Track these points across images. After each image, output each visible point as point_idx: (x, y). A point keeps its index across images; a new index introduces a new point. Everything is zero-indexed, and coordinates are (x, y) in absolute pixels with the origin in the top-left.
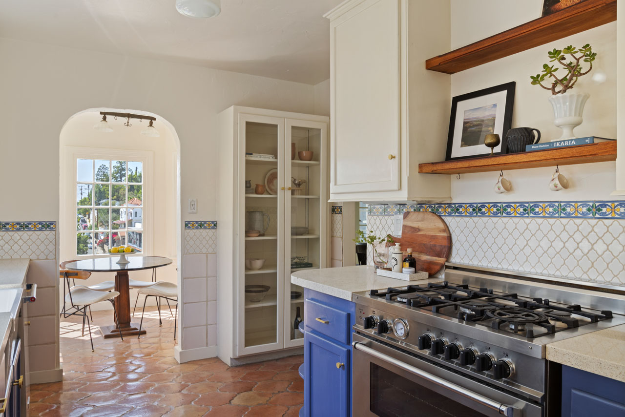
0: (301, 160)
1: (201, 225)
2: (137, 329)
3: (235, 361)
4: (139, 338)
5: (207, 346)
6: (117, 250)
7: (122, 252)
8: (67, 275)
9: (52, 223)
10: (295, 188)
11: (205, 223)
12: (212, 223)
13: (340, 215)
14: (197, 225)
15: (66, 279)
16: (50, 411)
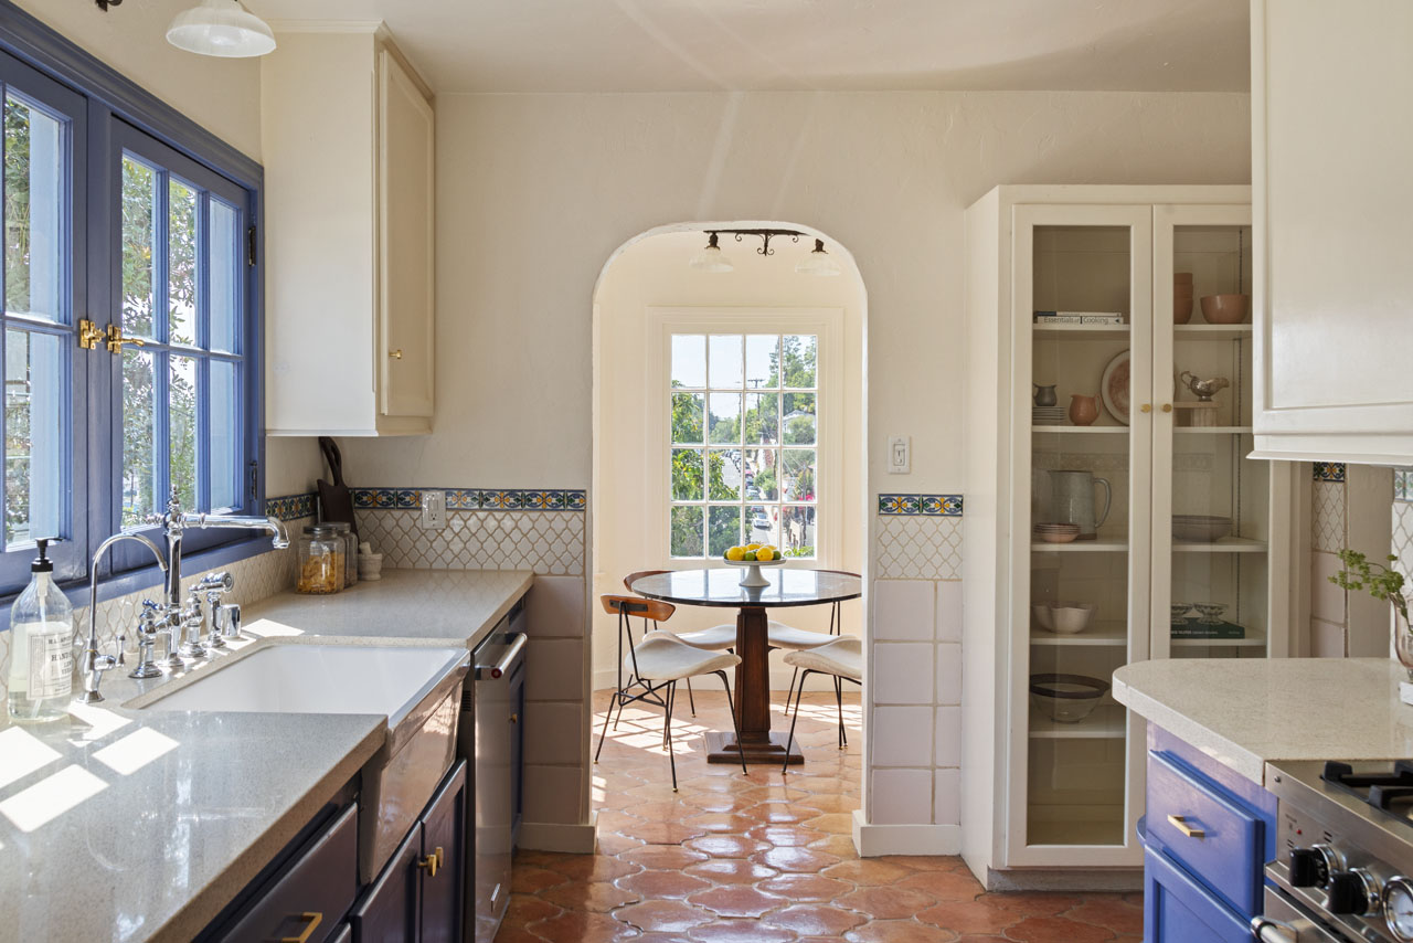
0: (1210, 322)
1: (922, 505)
2: (783, 750)
3: (1000, 877)
4: (784, 774)
5: (933, 822)
6: (741, 553)
7: (752, 560)
8: (625, 607)
9: (577, 494)
10: (1192, 402)
11: (932, 498)
12: (950, 500)
13: (1340, 485)
14: (909, 505)
15: (623, 616)
16: (548, 921)
